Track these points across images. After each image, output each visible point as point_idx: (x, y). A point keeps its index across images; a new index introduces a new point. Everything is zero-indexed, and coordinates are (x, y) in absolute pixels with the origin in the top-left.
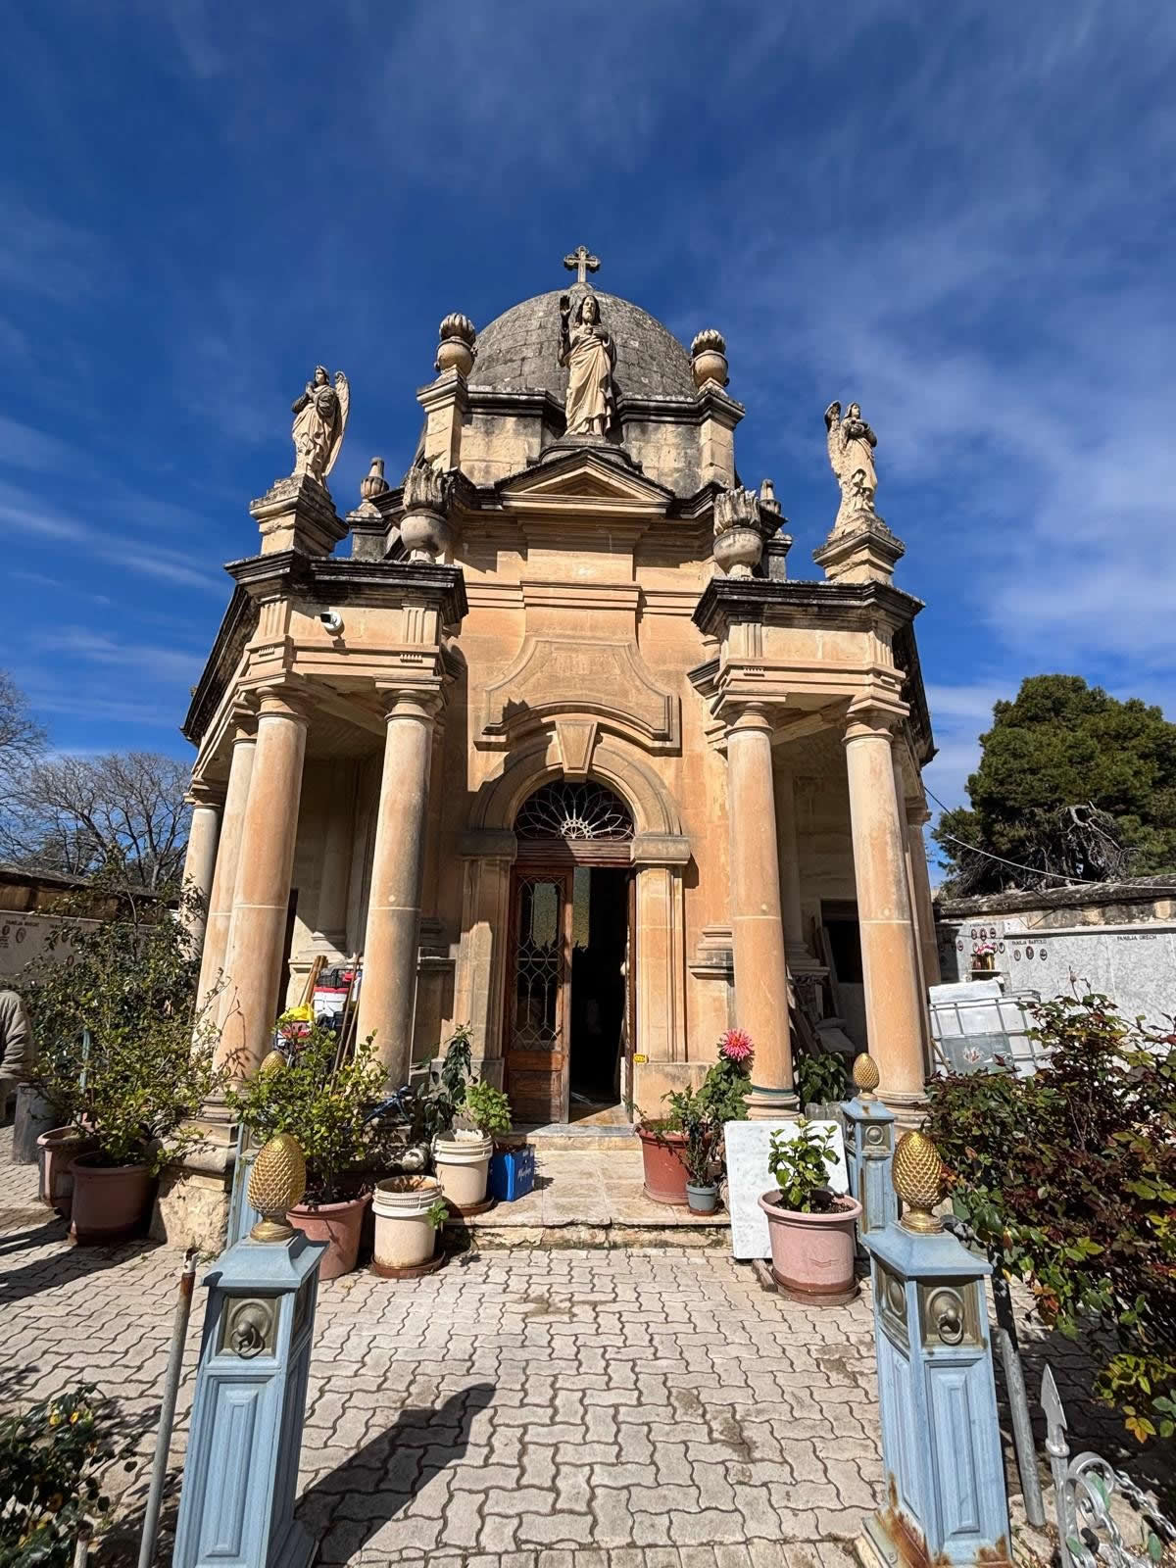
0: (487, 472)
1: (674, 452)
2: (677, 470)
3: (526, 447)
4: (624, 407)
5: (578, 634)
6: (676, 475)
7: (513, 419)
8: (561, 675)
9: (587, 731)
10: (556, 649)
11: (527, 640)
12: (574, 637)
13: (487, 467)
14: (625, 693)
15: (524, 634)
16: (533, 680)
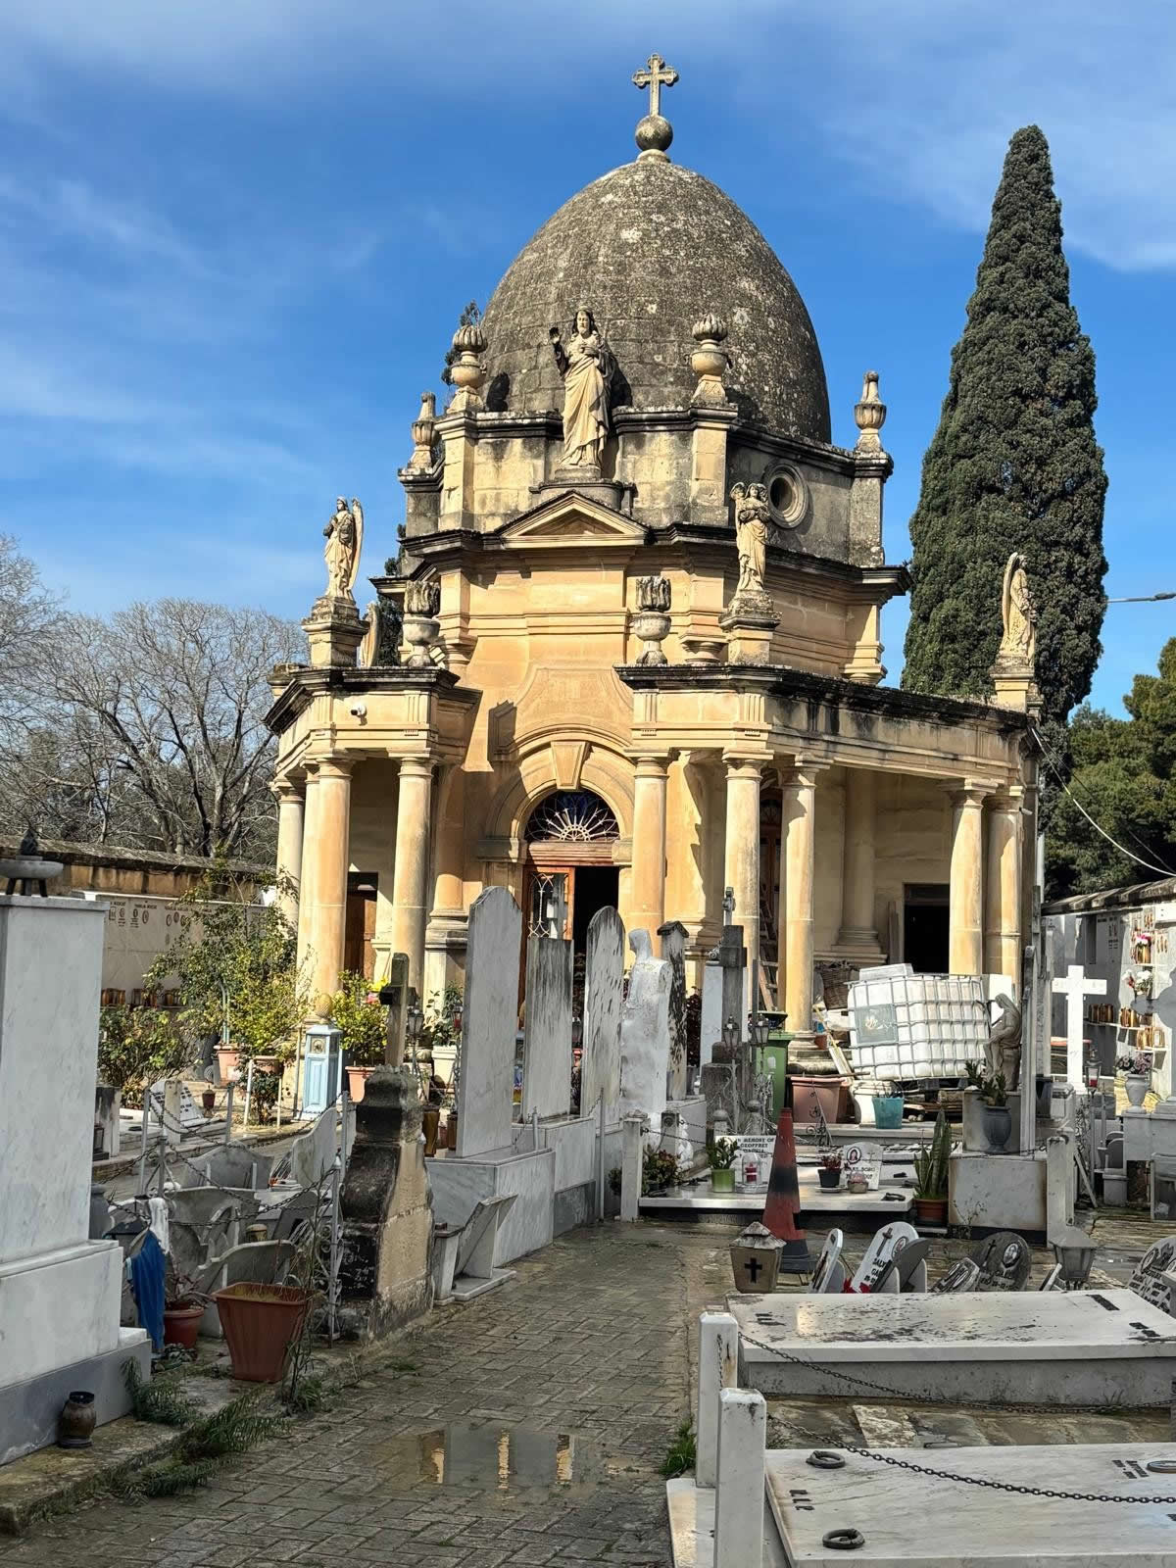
0: (497, 499)
1: (666, 463)
2: (669, 483)
3: (532, 470)
4: (619, 422)
5: (574, 658)
6: (668, 488)
7: (520, 441)
8: (556, 699)
9: (576, 752)
10: (553, 675)
11: (530, 665)
12: (569, 662)
13: (498, 494)
14: (609, 714)
15: (529, 661)
16: (533, 705)
